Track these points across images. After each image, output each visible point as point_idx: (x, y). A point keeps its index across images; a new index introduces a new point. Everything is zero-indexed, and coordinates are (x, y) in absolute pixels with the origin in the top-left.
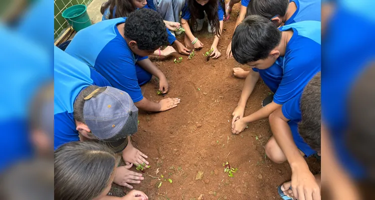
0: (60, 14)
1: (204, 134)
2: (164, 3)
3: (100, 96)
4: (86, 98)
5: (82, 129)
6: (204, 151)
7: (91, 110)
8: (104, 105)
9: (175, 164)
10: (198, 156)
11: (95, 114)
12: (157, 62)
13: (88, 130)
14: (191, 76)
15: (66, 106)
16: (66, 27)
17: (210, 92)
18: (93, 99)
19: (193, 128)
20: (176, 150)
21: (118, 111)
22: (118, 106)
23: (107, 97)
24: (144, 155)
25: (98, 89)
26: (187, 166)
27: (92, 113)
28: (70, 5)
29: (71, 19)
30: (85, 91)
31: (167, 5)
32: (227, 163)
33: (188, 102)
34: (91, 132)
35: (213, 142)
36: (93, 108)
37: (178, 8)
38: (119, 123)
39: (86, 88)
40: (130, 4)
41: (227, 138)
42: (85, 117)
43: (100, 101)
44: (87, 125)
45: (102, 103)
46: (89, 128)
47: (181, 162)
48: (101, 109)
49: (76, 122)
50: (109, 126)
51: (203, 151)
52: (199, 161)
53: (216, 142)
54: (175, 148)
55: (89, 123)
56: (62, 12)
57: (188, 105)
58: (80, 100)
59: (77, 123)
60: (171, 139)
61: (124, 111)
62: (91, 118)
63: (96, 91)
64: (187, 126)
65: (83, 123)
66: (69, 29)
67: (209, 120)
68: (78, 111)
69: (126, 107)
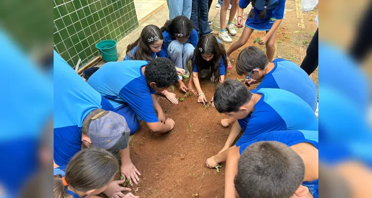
0: (95, 45)
1: (185, 166)
2: (175, 52)
3: (103, 118)
4: (92, 118)
5: (86, 141)
6: (181, 180)
7: (95, 128)
8: (105, 125)
9: (153, 187)
10: (174, 183)
11: (97, 131)
12: (161, 98)
13: (90, 142)
14: (187, 114)
15: (77, 121)
16: (96, 55)
17: (199, 131)
18: (98, 120)
19: (176, 159)
20: (157, 174)
21: (114, 131)
22: (115, 127)
23: (108, 119)
24: (138, 172)
25: (102, 112)
26: (162, 190)
27: (95, 129)
28: (104, 38)
29: (102, 50)
30: (93, 113)
31: (178, 54)
32: (197, 195)
33: (178, 136)
34: (92, 144)
35: (190, 174)
36: (96, 127)
37: (186, 57)
38: (113, 139)
39: (94, 110)
40: (148, 48)
41: (203, 172)
42: (90, 132)
43: (102, 122)
44: (90, 138)
45: (104, 123)
46: (91, 140)
47: (158, 186)
48: (102, 127)
49: (83, 134)
50: (106, 141)
51: (179, 181)
52: (174, 188)
53: (193, 174)
54: (156, 173)
55: (92, 137)
56: (96, 43)
57: (178, 138)
58: (88, 118)
59: (83, 136)
60: (156, 164)
61: (118, 131)
62: (94, 133)
63: (101, 114)
64: (172, 156)
65: (88, 136)
66: (98, 57)
67: (192, 155)
68: (86, 127)
69: (121, 128)
